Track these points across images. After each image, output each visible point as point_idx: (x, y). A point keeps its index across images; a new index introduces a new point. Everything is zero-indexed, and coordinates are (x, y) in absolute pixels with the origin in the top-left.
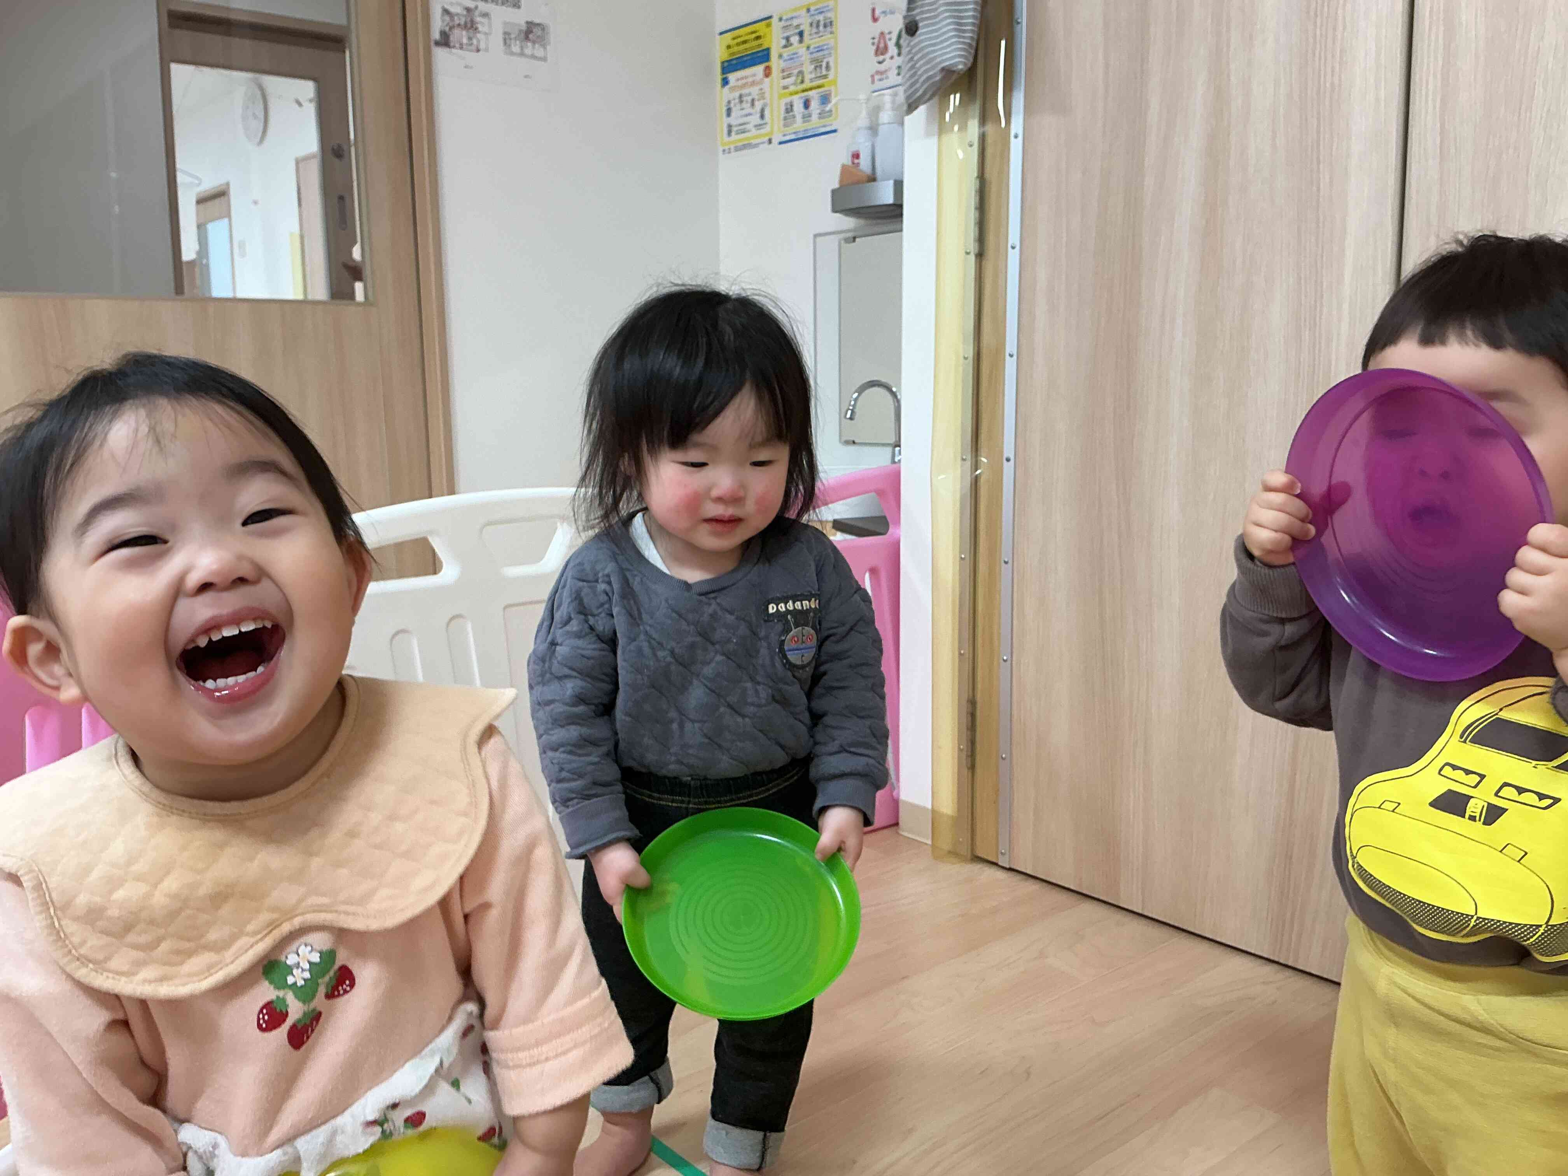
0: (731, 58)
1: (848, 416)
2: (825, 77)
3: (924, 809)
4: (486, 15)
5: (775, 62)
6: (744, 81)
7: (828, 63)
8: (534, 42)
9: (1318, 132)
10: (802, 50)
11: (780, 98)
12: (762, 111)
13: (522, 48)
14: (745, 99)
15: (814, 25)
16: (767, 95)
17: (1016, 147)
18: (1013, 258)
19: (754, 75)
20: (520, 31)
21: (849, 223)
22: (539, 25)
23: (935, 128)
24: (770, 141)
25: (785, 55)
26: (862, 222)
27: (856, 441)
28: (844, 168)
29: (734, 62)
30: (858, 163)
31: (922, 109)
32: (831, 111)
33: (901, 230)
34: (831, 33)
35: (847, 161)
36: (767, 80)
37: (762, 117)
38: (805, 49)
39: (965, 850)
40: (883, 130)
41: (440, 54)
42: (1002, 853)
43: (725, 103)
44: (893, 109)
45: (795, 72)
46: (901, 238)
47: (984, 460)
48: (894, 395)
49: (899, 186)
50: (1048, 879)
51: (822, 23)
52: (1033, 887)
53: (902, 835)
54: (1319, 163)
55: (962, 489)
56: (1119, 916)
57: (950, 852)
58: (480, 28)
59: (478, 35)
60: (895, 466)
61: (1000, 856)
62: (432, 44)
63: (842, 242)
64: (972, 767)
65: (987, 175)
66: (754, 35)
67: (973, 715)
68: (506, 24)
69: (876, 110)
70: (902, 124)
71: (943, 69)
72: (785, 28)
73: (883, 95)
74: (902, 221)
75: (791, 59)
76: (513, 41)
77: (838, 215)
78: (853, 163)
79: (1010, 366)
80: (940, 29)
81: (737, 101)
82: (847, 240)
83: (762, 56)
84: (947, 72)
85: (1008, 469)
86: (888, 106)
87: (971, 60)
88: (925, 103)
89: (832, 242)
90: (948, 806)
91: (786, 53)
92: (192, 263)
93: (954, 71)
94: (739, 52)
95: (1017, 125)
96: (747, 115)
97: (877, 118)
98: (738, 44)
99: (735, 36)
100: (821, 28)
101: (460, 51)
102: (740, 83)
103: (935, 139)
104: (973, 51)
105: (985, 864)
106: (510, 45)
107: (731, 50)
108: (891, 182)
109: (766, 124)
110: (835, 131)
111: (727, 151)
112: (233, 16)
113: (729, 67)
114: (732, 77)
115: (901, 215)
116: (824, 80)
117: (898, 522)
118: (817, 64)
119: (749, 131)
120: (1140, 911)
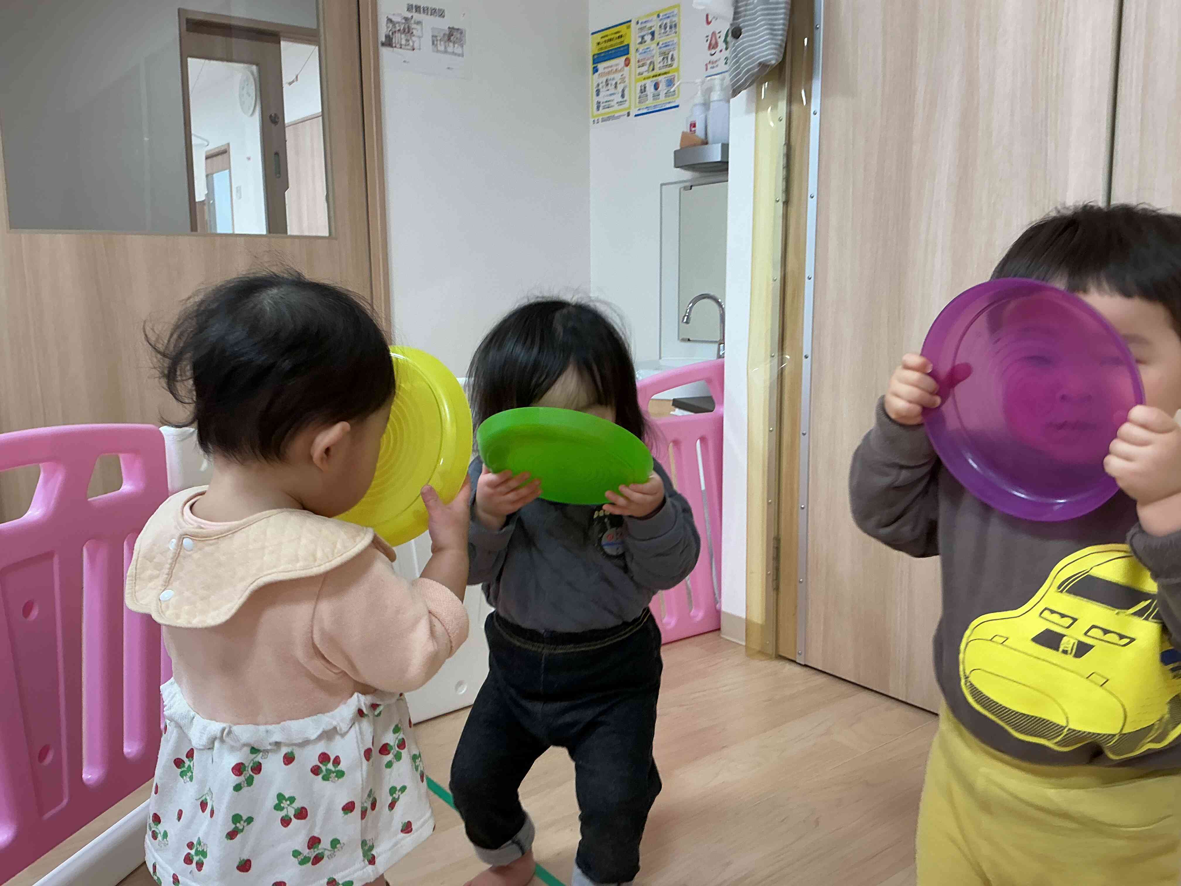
0: (600, 52)
1: (685, 321)
2: (671, 65)
3: (740, 618)
4: (419, 23)
5: (633, 56)
6: (610, 69)
7: (672, 55)
8: (454, 43)
9: (1046, 111)
10: (653, 46)
11: (636, 83)
12: (623, 91)
13: (445, 48)
14: (610, 82)
15: (663, 27)
16: (627, 80)
17: (815, 121)
18: (812, 204)
19: (617, 65)
20: (444, 34)
21: (687, 175)
22: (458, 29)
23: (754, 105)
24: (628, 114)
25: (641, 50)
26: (696, 174)
27: (691, 339)
28: (684, 134)
29: (603, 55)
30: (695, 130)
31: (744, 93)
32: (674, 91)
33: (727, 181)
34: (676, 33)
35: (687, 129)
36: (626, 68)
37: (623, 96)
38: (656, 45)
39: (771, 650)
40: (713, 106)
41: (385, 52)
42: (799, 653)
43: (595, 85)
44: (722, 89)
45: (648, 62)
46: (727, 186)
47: (788, 357)
48: (720, 305)
49: (725, 148)
50: (834, 674)
51: (668, 25)
52: (821, 679)
53: (723, 638)
54: (1046, 135)
55: (771, 378)
56: (889, 703)
57: (759, 652)
58: (415, 32)
59: (413, 38)
60: (720, 360)
61: (797, 656)
62: (380, 45)
63: (682, 189)
64: (777, 589)
65: (793, 143)
66: (618, 35)
67: (777, 549)
68: (433, 29)
69: (709, 91)
70: (729, 102)
71: (760, 64)
72: (641, 29)
73: (715, 79)
74: (728, 174)
75: (645, 52)
76: (439, 42)
77: (678, 169)
78: (691, 131)
79: (809, 286)
80: (758, 33)
81: (604, 84)
82: (685, 188)
83: (624, 51)
84: (763, 65)
85: (806, 363)
86: (718, 88)
87: (782, 55)
88: (745, 89)
89: (675, 190)
90: (758, 616)
91: (642, 48)
92: (202, 203)
93: (769, 66)
94: (606, 48)
95: (816, 105)
96: (611, 95)
97: (709, 97)
98: (605, 41)
99: (603, 35)
100: (668, 29)
101: (400, 50)
102: (607, 70)
103: (754, 114)
104: (783, 50)
105: (786, 661)
106: (437, 45)
107: (600, 46)
108: (720, 145)
109: (625, 101)
110: (677, 106)
111: (596, 122)
112: (233, 22)
113: (598, 59)
114: (601, 66)
115: (727, 169)
116: (670, 68)
117: (722, 403)
118: (665, 56)
119: (612, 106)
120: (904, 700)
